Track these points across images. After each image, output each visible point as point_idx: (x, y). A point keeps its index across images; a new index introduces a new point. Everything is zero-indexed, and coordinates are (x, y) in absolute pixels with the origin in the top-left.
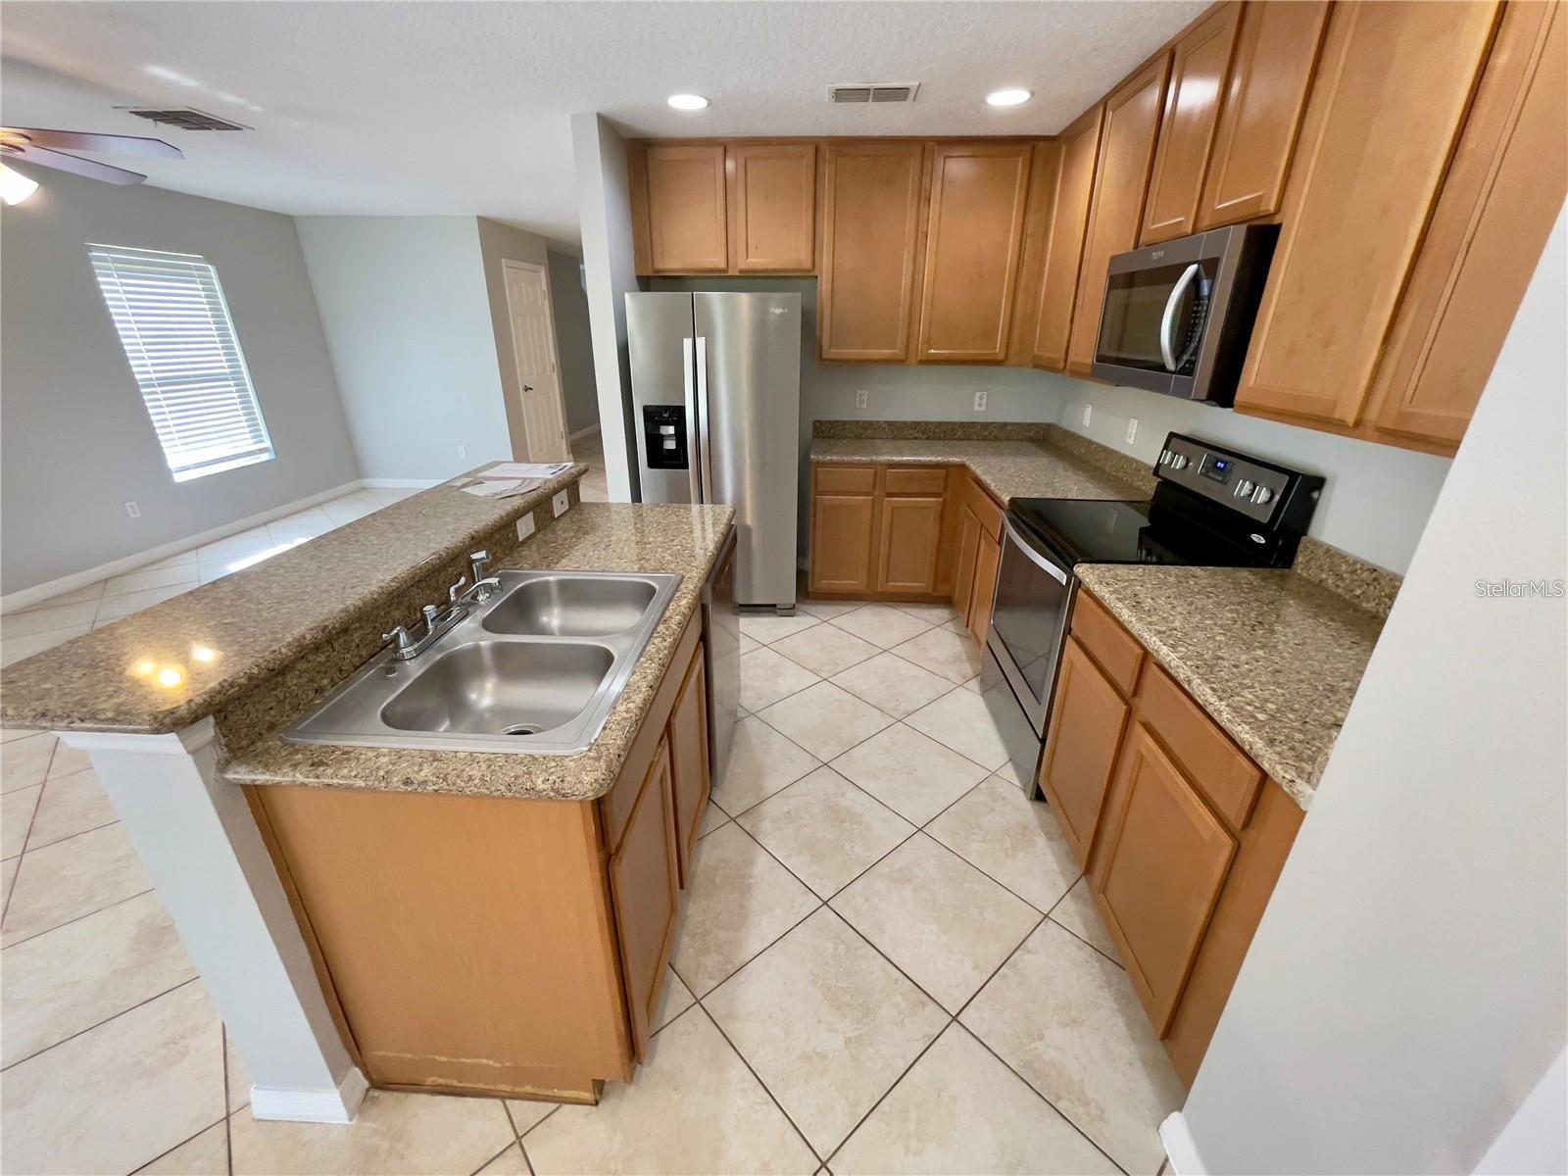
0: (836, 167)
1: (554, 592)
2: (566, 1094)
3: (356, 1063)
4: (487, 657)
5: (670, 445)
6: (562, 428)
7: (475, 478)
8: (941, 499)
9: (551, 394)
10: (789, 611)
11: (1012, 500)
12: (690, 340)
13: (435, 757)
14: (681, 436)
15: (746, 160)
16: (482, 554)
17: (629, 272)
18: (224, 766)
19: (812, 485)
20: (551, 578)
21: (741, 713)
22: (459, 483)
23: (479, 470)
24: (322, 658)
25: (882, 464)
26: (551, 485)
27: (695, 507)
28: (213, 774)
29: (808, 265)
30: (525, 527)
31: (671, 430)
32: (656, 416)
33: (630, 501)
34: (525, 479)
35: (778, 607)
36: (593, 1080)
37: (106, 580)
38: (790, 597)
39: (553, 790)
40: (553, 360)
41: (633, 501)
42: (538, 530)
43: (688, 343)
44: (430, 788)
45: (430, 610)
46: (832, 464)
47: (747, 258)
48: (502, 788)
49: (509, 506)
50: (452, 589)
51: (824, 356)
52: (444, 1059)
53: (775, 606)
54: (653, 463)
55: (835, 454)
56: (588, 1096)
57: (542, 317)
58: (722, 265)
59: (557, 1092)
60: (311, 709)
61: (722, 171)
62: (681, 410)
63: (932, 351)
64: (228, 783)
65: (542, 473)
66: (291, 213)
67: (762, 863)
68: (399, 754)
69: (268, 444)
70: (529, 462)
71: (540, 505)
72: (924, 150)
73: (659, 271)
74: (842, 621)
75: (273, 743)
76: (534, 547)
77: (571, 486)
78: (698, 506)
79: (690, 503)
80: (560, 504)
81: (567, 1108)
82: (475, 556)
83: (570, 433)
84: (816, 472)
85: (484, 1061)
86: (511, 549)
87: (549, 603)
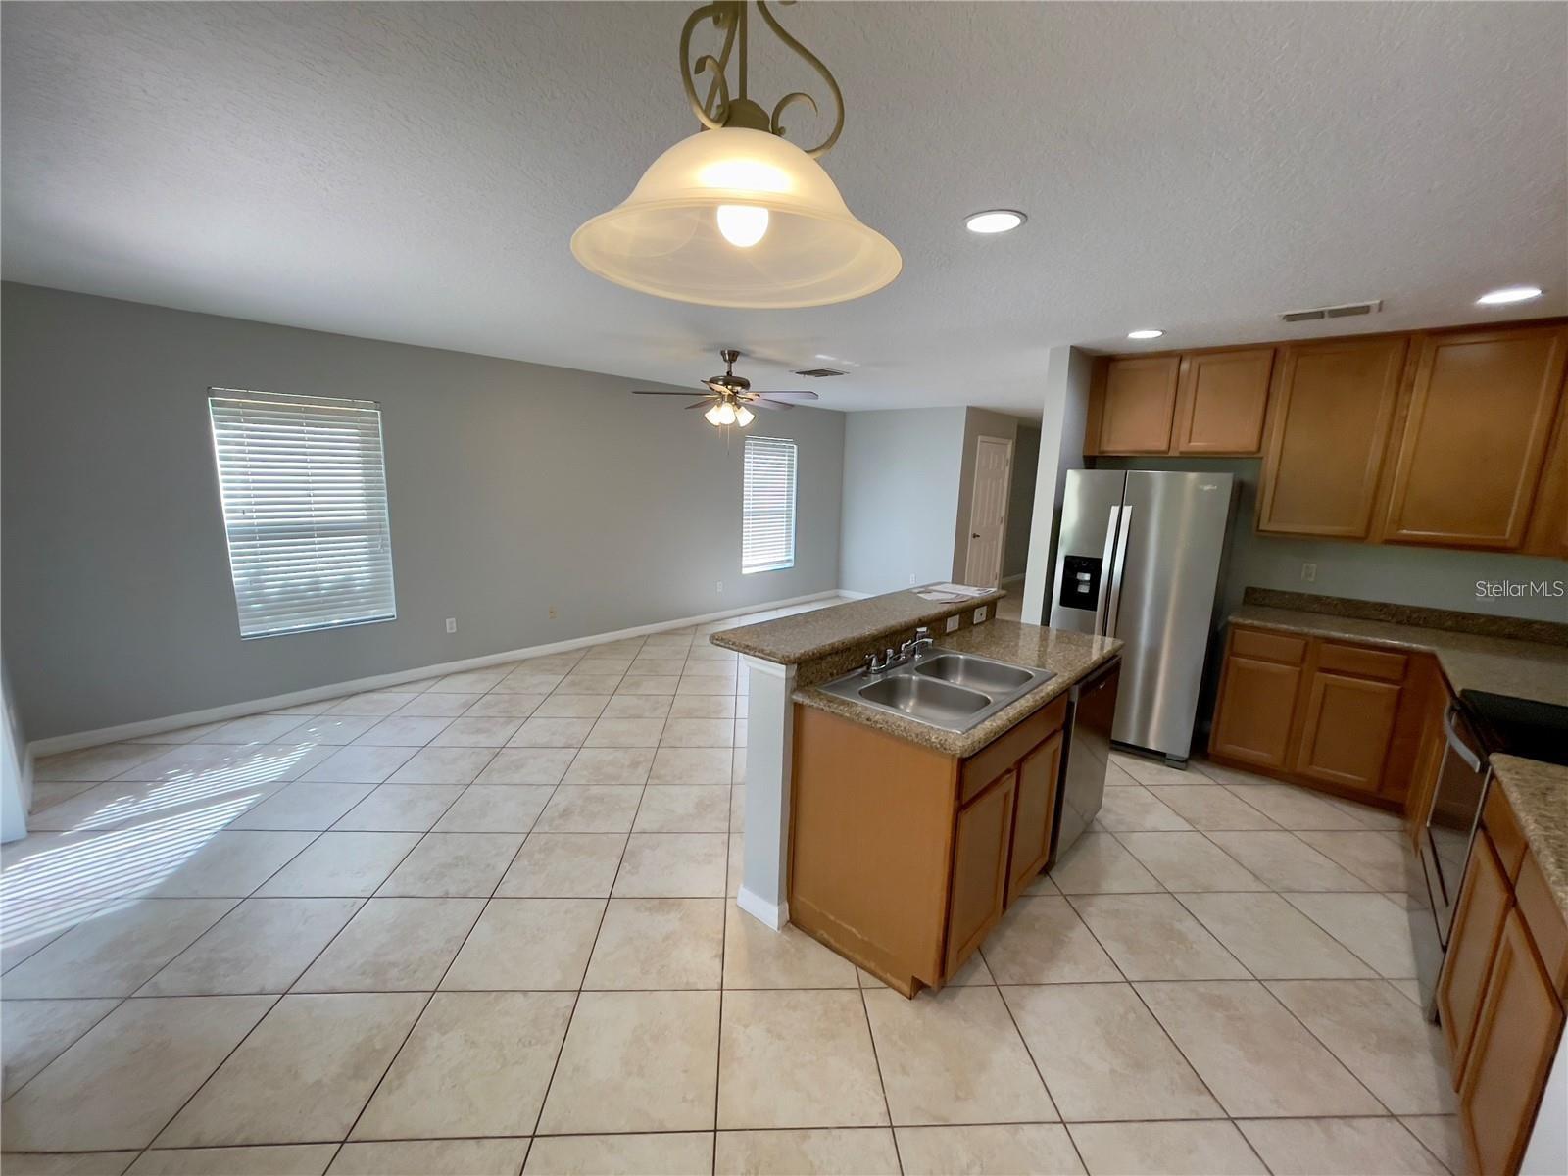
0: (1296, 367)
1: (961, 667)
2: (894, 981)
3: (788, 901)
4: (914, 687)
5: (1084, 589)
6: (997, 570)
7: (927, 589)
8: (1398, 687)
9: (995, 542)
10: (1180, 764)
11: (1464, 692)
12: (1118, 508)
13: (883, 713)
14: (1094, 583)
15: (1199, 367)
16: (924, 629)
17: (1078, 453)
18: (793, 691)
19: (1227, 647)
20: (962, 656)
21: (1097, 827)
22: (917, 591)
23: (929, 586)
24: (837, 659)
25: (1316, 637)
26: (976, 601)
27: (1097, 638)
28: (788, 692)
29: (1253, 447)
30: (952, 624)
31: (1087, 577)
32: (1073, 564)
33: (1039, 624)
34: (959, 595)
35: (1168, 756)
36: (913, 977)
37: (697, 625)
38: (1182, 748)
39: (940, 743)
40: (1003, 513)
41: (1042, 624)
42: (960, 629)
43: (1115, 510)
44: (879, 726)
45: (890, 651)
46: (1252, 628)
47: (1189, 442)
48: (914, 735)
49: (946, 607)
50: (903, 645)
51: (1262, 528)
52: (832, 918)
53: (1163, 754)
54: (1065, 601)
55: (1258, 619)
56: (907, 989)
57: (1000, 481)
58: (1164, 447)
59: (888, 976)
60: (826, 681)
61: (1176, 372)
62: (1100, 561)
63: (1405, 532)
64: (792, 699)
65: (971, 592)
66: (845, 410)
67: (1079, 933)
68: (866, 708)
69: (792, 557)
70: (964, 584)
71: (966, 612)
72: (1409, 343)
73: (1104, 452)
74: (1242, 790)
75: (812, 689)
76: (955, 638)
77: (991, 604)
78: (1099, 637)
79: (1093, 633)
80: (979, 616)
81: (891, 991)
82: (919, 630)
83: (1004, 576)
84: (1234, 633)
85: (853, 930)
86: (940, 636)
87: (956, 673)
